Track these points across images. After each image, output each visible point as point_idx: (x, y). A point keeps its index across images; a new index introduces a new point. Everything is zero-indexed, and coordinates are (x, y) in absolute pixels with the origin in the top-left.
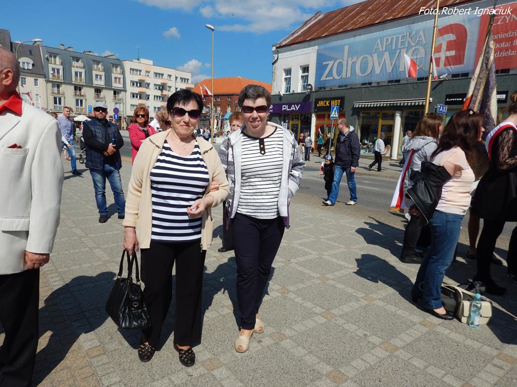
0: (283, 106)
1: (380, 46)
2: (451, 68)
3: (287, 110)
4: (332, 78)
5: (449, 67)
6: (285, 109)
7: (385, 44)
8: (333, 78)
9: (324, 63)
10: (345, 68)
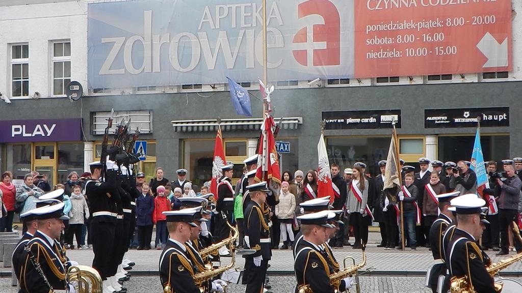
0: (14, 127)
1: (210, 20)
2: (324, 70)
3: (25, 135)
4: (122, 71)
5: (320, 67)
6: (19, 133)
7: (218, 18)
8: (126, 70)
9: (104, 40)
10: (147, 54)
